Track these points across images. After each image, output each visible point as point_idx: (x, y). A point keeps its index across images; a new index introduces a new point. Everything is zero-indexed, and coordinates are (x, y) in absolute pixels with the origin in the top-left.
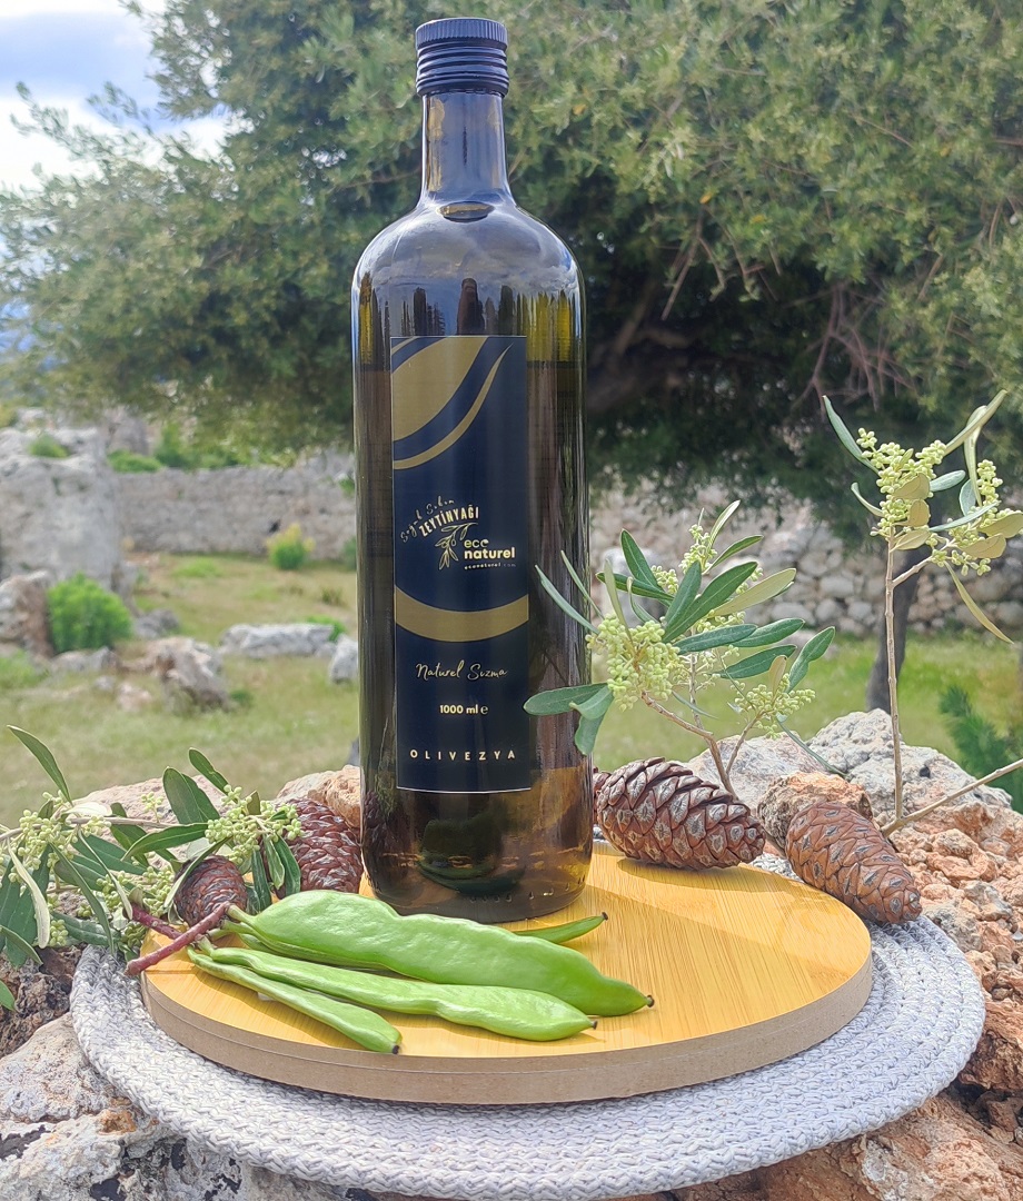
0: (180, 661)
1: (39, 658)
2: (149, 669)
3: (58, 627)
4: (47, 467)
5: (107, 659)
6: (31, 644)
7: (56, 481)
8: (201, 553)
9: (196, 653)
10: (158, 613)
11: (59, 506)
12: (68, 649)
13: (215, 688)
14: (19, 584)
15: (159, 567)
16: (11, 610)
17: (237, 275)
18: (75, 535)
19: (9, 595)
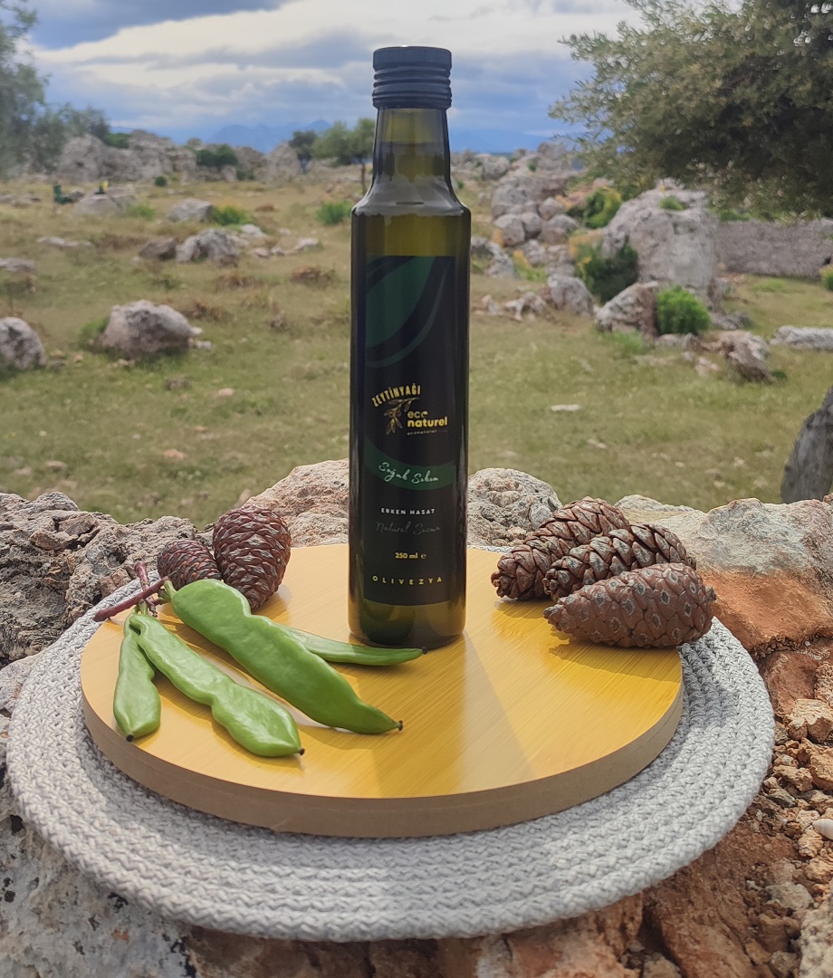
0: (738, 346)
1: (648, 336)
2: (719, 350)
3: (662, 317)
4: (670, 216)
5: (691, 340)
6: (643, 327)
7: (675, 225)
8: (774, 276)
9: (751, 342)
10: (738, 313)
11: (676, 241)
12: (669, 332)
13: (761, 367)
14: (638, 290)
15: (745, 282)
16: (632, 305)
17: (747, 92)
18: (686, 260)
19: (631, 296)
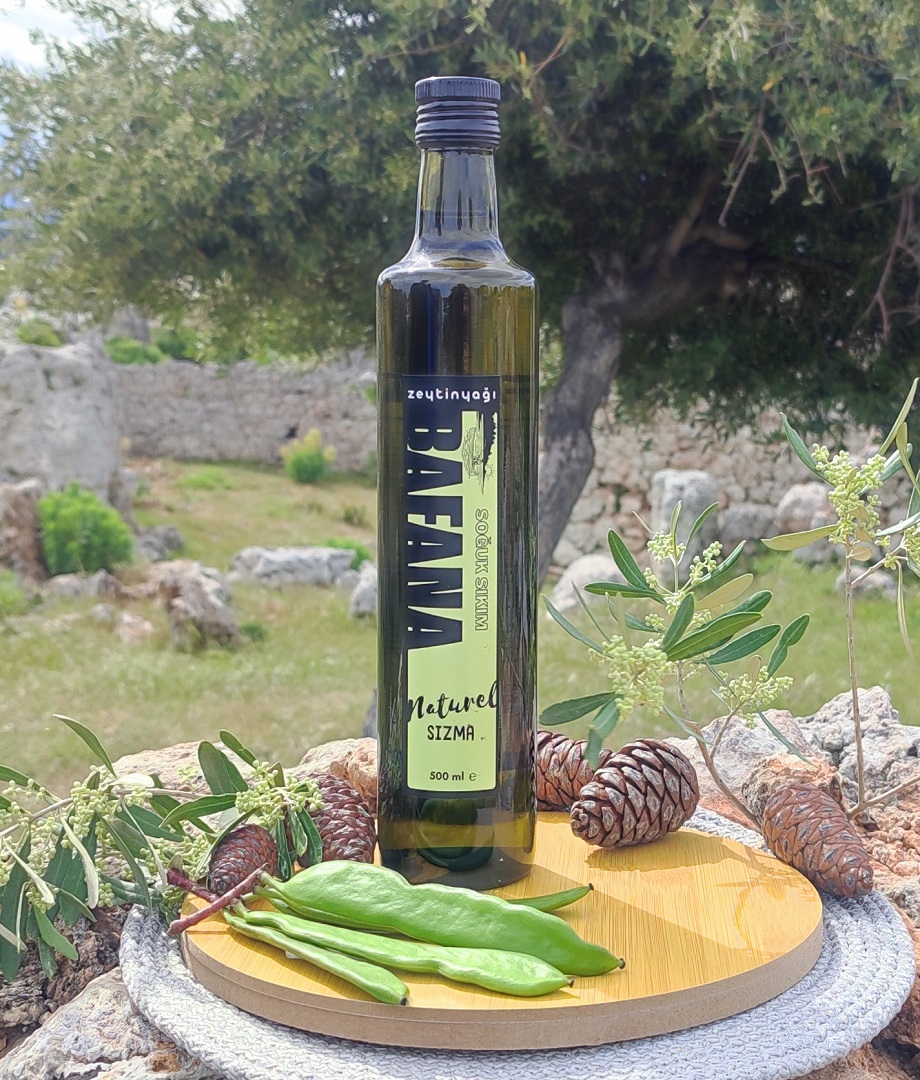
0: (185, 587)
1: (29, 581)
2: (152, 596)
3: (50, 544)
4: (38, 356)
5: (105, 584)
6: (19, 565)
7: (47, 374)
8: (208, 461)
9: (203, 579)
10: (161, 529)
11: (51, 403)
12: (62, 571)
13: (224, 621)
14: (6, 494)
15: (162, 475)
17: (263, 160)
18: (69, 436)
